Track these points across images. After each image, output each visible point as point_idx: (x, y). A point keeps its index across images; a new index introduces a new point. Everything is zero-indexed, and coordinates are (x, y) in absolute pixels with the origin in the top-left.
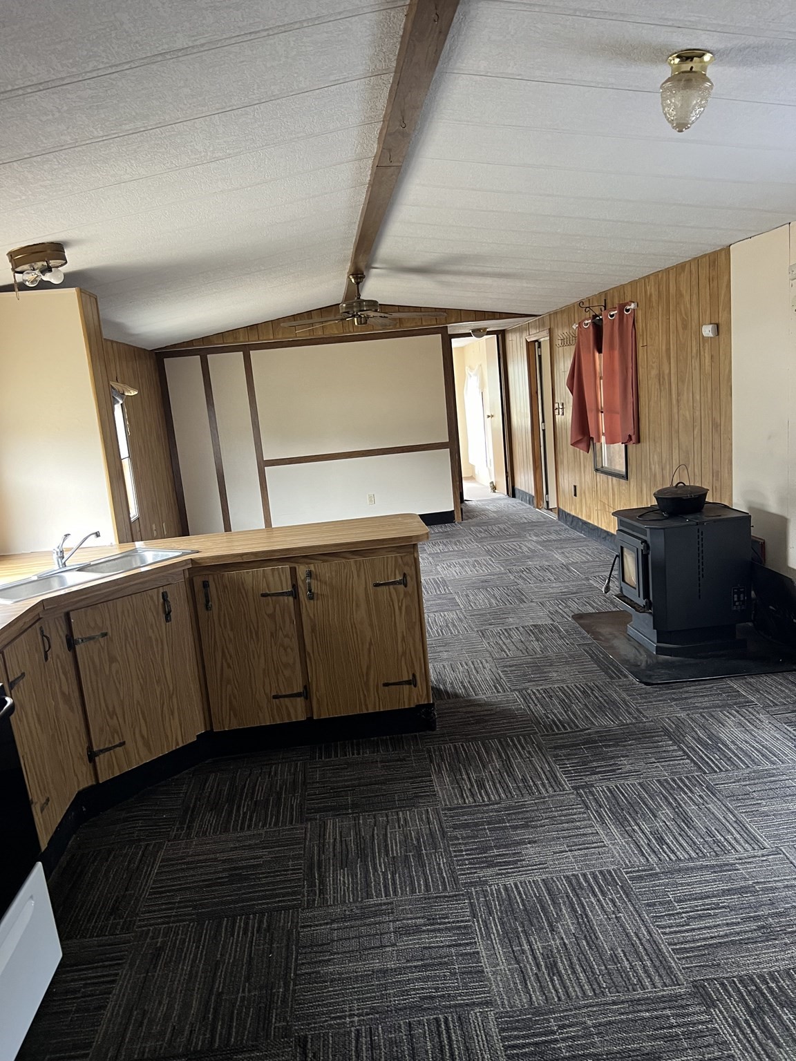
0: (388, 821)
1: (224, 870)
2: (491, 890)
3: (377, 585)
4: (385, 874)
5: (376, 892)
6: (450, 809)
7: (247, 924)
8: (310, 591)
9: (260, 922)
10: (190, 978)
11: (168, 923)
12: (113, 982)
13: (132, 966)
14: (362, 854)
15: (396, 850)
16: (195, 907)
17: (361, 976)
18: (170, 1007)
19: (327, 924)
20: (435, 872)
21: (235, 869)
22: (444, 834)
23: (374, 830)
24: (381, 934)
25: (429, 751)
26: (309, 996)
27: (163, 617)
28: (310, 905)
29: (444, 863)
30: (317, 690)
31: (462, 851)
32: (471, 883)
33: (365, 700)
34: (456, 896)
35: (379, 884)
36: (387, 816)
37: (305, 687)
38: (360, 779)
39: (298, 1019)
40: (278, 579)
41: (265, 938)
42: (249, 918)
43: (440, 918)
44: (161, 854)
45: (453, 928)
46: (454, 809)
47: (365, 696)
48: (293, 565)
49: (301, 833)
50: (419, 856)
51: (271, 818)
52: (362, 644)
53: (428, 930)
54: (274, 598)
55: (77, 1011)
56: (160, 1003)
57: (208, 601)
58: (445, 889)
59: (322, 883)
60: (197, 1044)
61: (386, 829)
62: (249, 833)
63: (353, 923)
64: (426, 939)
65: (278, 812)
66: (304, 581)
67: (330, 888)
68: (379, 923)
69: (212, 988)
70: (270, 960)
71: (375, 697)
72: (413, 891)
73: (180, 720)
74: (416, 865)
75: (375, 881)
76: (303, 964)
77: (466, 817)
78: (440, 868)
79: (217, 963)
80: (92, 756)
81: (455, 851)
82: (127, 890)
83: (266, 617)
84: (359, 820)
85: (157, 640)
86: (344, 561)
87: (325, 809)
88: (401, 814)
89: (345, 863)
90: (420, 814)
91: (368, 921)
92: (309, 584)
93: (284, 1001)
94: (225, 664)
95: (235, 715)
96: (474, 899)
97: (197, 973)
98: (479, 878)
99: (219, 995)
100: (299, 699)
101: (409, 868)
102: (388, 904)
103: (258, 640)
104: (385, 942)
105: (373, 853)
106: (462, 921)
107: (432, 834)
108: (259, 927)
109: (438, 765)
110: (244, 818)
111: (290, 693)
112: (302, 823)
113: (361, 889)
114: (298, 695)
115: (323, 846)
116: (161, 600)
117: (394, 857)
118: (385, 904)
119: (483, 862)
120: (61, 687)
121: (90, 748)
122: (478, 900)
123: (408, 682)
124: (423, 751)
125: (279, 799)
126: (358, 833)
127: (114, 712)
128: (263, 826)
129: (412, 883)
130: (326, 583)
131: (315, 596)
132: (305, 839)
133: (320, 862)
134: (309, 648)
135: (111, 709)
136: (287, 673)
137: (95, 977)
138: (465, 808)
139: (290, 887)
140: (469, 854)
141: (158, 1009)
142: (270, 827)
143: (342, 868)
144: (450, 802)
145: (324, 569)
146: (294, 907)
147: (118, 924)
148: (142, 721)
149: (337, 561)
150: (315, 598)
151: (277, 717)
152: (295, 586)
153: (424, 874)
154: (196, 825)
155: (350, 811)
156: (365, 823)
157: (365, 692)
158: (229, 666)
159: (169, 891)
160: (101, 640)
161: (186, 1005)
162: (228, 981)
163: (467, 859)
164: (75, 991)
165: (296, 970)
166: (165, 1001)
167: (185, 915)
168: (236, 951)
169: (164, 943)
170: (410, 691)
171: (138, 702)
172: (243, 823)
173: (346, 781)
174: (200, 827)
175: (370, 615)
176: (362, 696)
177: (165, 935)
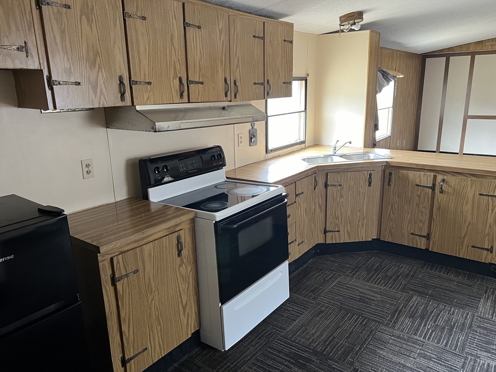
0: (444, 309)
1: (359, 296)
2: (480, 362)
3: (481, 195)
4: (428, 330)
5: (419, 334)
6: (481, 318)
7: (357, 319)
8: (441, 189)
9: (363, 321)
10: (327, 327)
11: (329, 304)
12: (302, 314)
13: (310, 312)
14: (422, 317)
15: (441, 322)
16: (341, 304)
17: (393, 362)
18: (316, 332)
19: (390, 335)
20: (455, 340)
21: (364, 297)
22: (470, 326)
23: (434, 309)
24: (412, 351)
25: (487, 287)
26: (367, 357)
27: (367, 184)
28: (387, 325)
29: (462, 339)
30: (434, 237)
31: (476, 338)
32: (471, 354)
33: (459, 251)
34: (459, 355)
35: (423, 332)
36: (445, 306)
37: (428, 234)
38: (440, 285)
39: (358, 362)
40: (426, 179)
41: (361, 328)
42: (359, 317)
43: (444, 360)
44: (339, 279)
45: (448, 367)
46: (484, 318)
47: (459, 249)
48: (435, 174)
49: (399, 296)
50: (451, 330)
51: (389, 285)
52: (465, 222)
53: (435, 362)
54: (422, 188)
55: (287, 317)
56: (313, 329)
57: (389, 182)
58: (455, 350)
59: (397, 319)
60: (318, 349)
61: (441, 312)
62: (377, 286)
63: (401, 341)
64: (431, 364)
65: (394, 283)
66: (439, 183)
67: (399, 323)
68: (413, 347)
69: (333, 334)
70: (359, 336)
71: (465, 250)
72: (438, 343)
73: (366, 230)
74: (446, 333)
75: (422, 330)
76: (371, 344)
77: (488, 325)
78: (458, 340)
79: (339, 327)
80: (325, 232)
81: (471, 337)
82: (320, 286)
83: (416, 196)
84: (430, 302)
85: (362, 193)
86: (465, 178)
87: (416, 291)
88: (453, 308)
89: (412, 316)
90: (463, 313)
91: (408, 344)
92: (442, 185)
93: (356, 353)
94: (391, 212)
95: (391, 236)
96: (467, 360)
97: (330, 326)
98: (477, 354)
99: (334, 338)
100: (423, 238)
101: (442, 333)
102: (422, 342)
103: (409, 205)
104: (411, 355)
105: (428, 319)
106: (455, 367)
107: (464, 324)
108: (361, 323)
109: (488, 296)
110: (378, 279)
111: (420, 234)
112: (402, 292)
113: (413, 330)
114: (424, 237)
115: (406, 305)
116: (368, 176)
117: (437, 325)
118: (421, 341)
119: (484, 348)
120: (319, 201)
121: (325, 228)
122: (469, 362)
123: (487, 250)
124: (484, 286)
125: (397, 278)
126: (426, 307)
127: (338, 217)
128: (384, 286)
129: (440, 340)
130: (451, 187)
131: (444, 192)
132: (400, 299)
133: (401, 311)
134: (434, 216)
135: (337, 216)
136: (421, 225)
137: (297, 310)
138: (491, 320)
139: (382, 314)
140: (478, 342)
141: (311, 331)
142: (387, 288)
143: (409, 317)
144: (483, 315)
145: (452, 180)
146: (379, 322)
147: (312, 296)
148: (349, 225)
149: (460, 177)
150: (444, 193)
151: (411, 243)
152: (434, 185)
153: (449, 338)
154: (358, 274)
155: (427, 297)
156: (432, 305)
157: (460, 247)
158: (393, 213)
159: (335, 294)
160: (339, 187)
161: (321, 335)
162: (340, 335)
163: (476, 343)
164: (288, 311)
165: (367, 345)
166: (315, 330)
167: (336, 305)
168: (348, 326)
169: (324, 310)
170: (487, 254)
171: (349, 217)
172: (376, 281)
173: (433, 283)
174: (359, 275)
175: (473, 209)
176: (458, 248)
177: (326, 308)
